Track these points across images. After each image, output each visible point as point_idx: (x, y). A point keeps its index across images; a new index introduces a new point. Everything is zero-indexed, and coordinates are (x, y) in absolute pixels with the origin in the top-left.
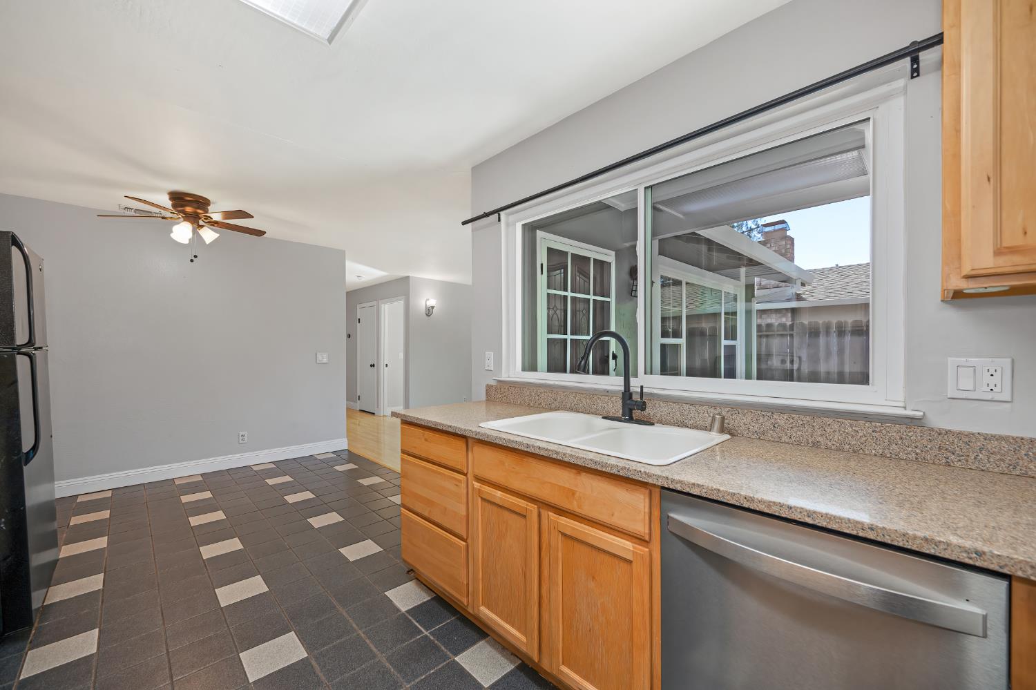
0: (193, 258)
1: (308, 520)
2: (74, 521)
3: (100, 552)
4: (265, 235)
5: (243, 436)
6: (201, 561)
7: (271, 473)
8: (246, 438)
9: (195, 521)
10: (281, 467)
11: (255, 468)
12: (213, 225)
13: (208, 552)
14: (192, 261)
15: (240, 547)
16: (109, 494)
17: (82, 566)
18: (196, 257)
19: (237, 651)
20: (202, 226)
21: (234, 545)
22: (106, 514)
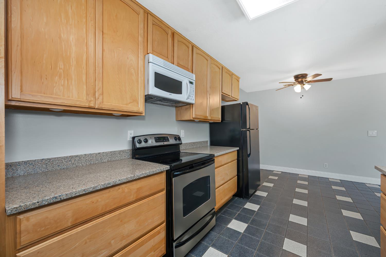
0: (302, 97)
1: (342, 210)
2: (270, 177)
3: (270, 187)
4: (332, 80)
5: (326, 165)
6: (292, 203)
7: (336, 184)
8: (327, 166)
9: (297, 190)
10: (342, 183)
11: (330, 180)
12: (309, 83)
13: (296, 201)
14: (301, 98)
15: (307, 205)
16: (280, 173)
17: (265, 189)
18: (303, 96)
19: (285, 236)
20: (304, 84)
21: (305, 204)
22: (276, 178)
